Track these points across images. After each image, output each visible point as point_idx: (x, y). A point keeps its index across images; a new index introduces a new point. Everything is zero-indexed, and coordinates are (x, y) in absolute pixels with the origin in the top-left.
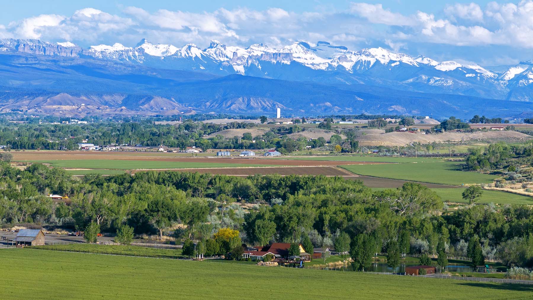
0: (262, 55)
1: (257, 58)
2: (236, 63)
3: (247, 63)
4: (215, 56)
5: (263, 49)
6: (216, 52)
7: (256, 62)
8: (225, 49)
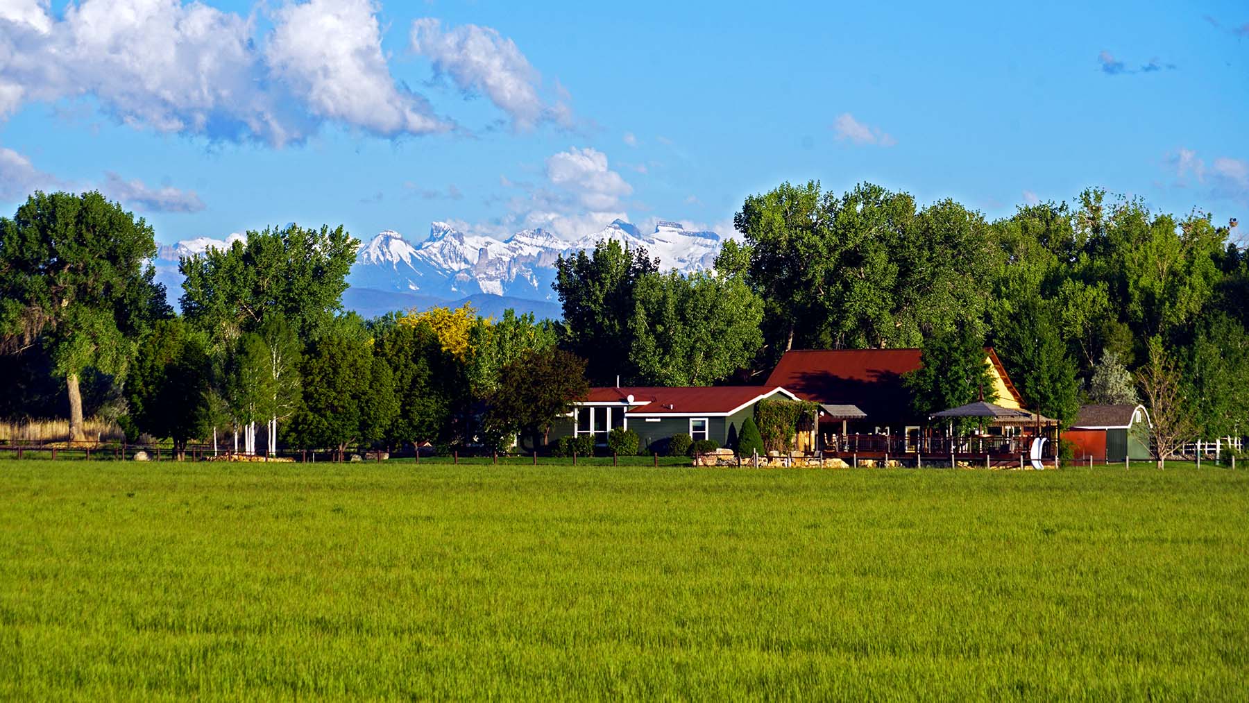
0: (539, 254)
1: (529, 261)
2: (485, 273)
3: (509, 273)
4: (441, 260)
5: (541, 241)
6: (442, 250)
7: (527, 271)
8: (462, 243)
